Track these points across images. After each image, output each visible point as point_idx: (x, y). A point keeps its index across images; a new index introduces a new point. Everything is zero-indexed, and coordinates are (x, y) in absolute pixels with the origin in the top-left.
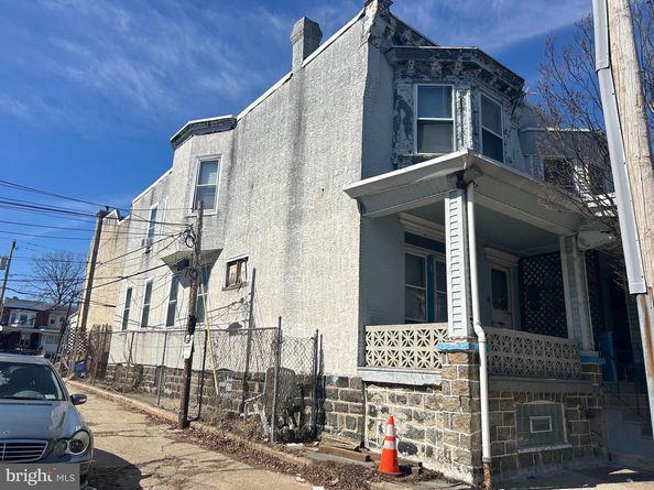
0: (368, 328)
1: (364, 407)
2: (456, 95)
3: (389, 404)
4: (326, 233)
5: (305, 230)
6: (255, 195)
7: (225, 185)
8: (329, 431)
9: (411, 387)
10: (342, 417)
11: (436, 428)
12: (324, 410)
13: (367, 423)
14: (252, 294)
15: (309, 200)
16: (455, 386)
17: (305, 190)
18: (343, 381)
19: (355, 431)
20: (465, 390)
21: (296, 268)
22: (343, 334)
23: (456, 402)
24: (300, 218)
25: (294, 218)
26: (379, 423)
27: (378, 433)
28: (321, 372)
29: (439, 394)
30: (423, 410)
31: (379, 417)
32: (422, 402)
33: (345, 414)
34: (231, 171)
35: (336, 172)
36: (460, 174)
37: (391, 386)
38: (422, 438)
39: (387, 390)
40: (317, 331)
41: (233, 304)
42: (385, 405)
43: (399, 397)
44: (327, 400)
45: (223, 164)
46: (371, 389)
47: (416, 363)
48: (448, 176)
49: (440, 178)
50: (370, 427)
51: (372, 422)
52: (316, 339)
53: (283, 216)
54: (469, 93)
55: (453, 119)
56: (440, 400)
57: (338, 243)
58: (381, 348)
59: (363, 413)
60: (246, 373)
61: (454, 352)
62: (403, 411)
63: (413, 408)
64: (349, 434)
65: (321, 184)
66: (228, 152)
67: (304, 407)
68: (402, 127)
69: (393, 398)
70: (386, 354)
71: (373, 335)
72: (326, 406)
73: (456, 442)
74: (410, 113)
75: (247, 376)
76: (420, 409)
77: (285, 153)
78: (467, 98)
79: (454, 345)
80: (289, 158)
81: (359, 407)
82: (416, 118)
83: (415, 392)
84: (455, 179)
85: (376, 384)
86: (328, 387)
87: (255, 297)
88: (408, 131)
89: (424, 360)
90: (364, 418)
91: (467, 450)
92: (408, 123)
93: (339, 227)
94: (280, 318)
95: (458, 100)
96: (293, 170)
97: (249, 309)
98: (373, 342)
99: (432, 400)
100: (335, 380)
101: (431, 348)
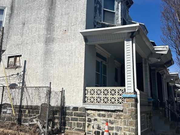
0: (87, 88)
1: (85, 119)
2: (116, 3)
3: (97, 117)
4: (67, 49)
5: (56, 46)
6: (26, 28)
7: (8, 21)
8: (68, 129)
9: (108, 111)
10: (75, 123)
11: (119, 126)
12: (65, 120)
13: (87, 125)
14: (24, 71)
15: (57, 34)
16: (129, 110)
17: (55, 29)
18: (75, 109)
19: (81, 128)
20: (133, 112)
21: (50, 62)
22: (76, 90)
23: (129, 116)
24: (53, 41)
25: (49, 40)
26: (92, 125)
27: (92, 128)
28: (64, 105)
29: (121, 113)
30: (113, 119)
31: (92, 122)
32: (113, 116)
33: (76, 122)
34: (11, 15)
35: (73, 24)
36: (133, 33)
37: (99, 110)
38: (113, 130)
39: (97, 112)
40: (63, 88)
41: (12, 75)
42: (95, 118)
43: (102, 115)
44: (67, 116)
45: (6, 11)
46: (89, 112)
47: (109, 102)
48: (128, 33)
49: (124, 33)
50: (88, 126)
51: (89, 125)
52: (62, 92)
53: (43, 39)
54: (120, 3)
55: (115, 11)
56: (121, 115)
57: (74, 54)
58: (93, 96)
59: (85, 121)
60: (20, 106)
61: (128, 98)
62: (104, 120)
63: (109, 119)
64: (78, 130)
65: (65, 28)
66: (10, 6)
67: (54, 119)
68: (98, 11)
69: (99, 115)
70: (95, 98)
71: (89, 91)
72: (66, 119)
73: (129, 131)
74: (100, 6)
75: (21, 107)
76: (112, 119)
77: (44, 12)
78: (120, 5)
79: (129, 95)
80: (46, 14)
81: (84, 119)
82: (103, 9)
83: (110, 113)
84: (130, 34)
85: (91, 110)
86: (67, 111)
87: (26, 73)
88: (100, 13)
89: (113, 100)
90: (85, 123)
91: (134, 133)
92: (100, 10)
93: (74, 47)
94: (51, 83)
95: (117, 5)
96: (48, 20)
97: (22, 78)
98: (89, 93)
99: (117, 116)
100: (71, 108)
101: (117, 96)
